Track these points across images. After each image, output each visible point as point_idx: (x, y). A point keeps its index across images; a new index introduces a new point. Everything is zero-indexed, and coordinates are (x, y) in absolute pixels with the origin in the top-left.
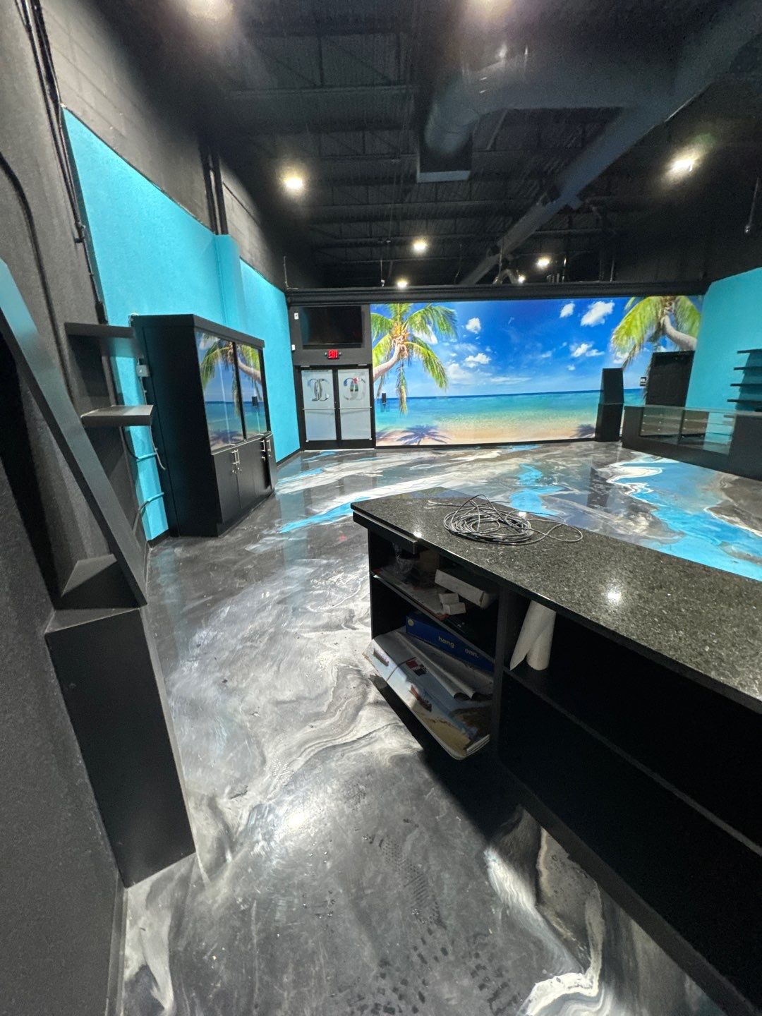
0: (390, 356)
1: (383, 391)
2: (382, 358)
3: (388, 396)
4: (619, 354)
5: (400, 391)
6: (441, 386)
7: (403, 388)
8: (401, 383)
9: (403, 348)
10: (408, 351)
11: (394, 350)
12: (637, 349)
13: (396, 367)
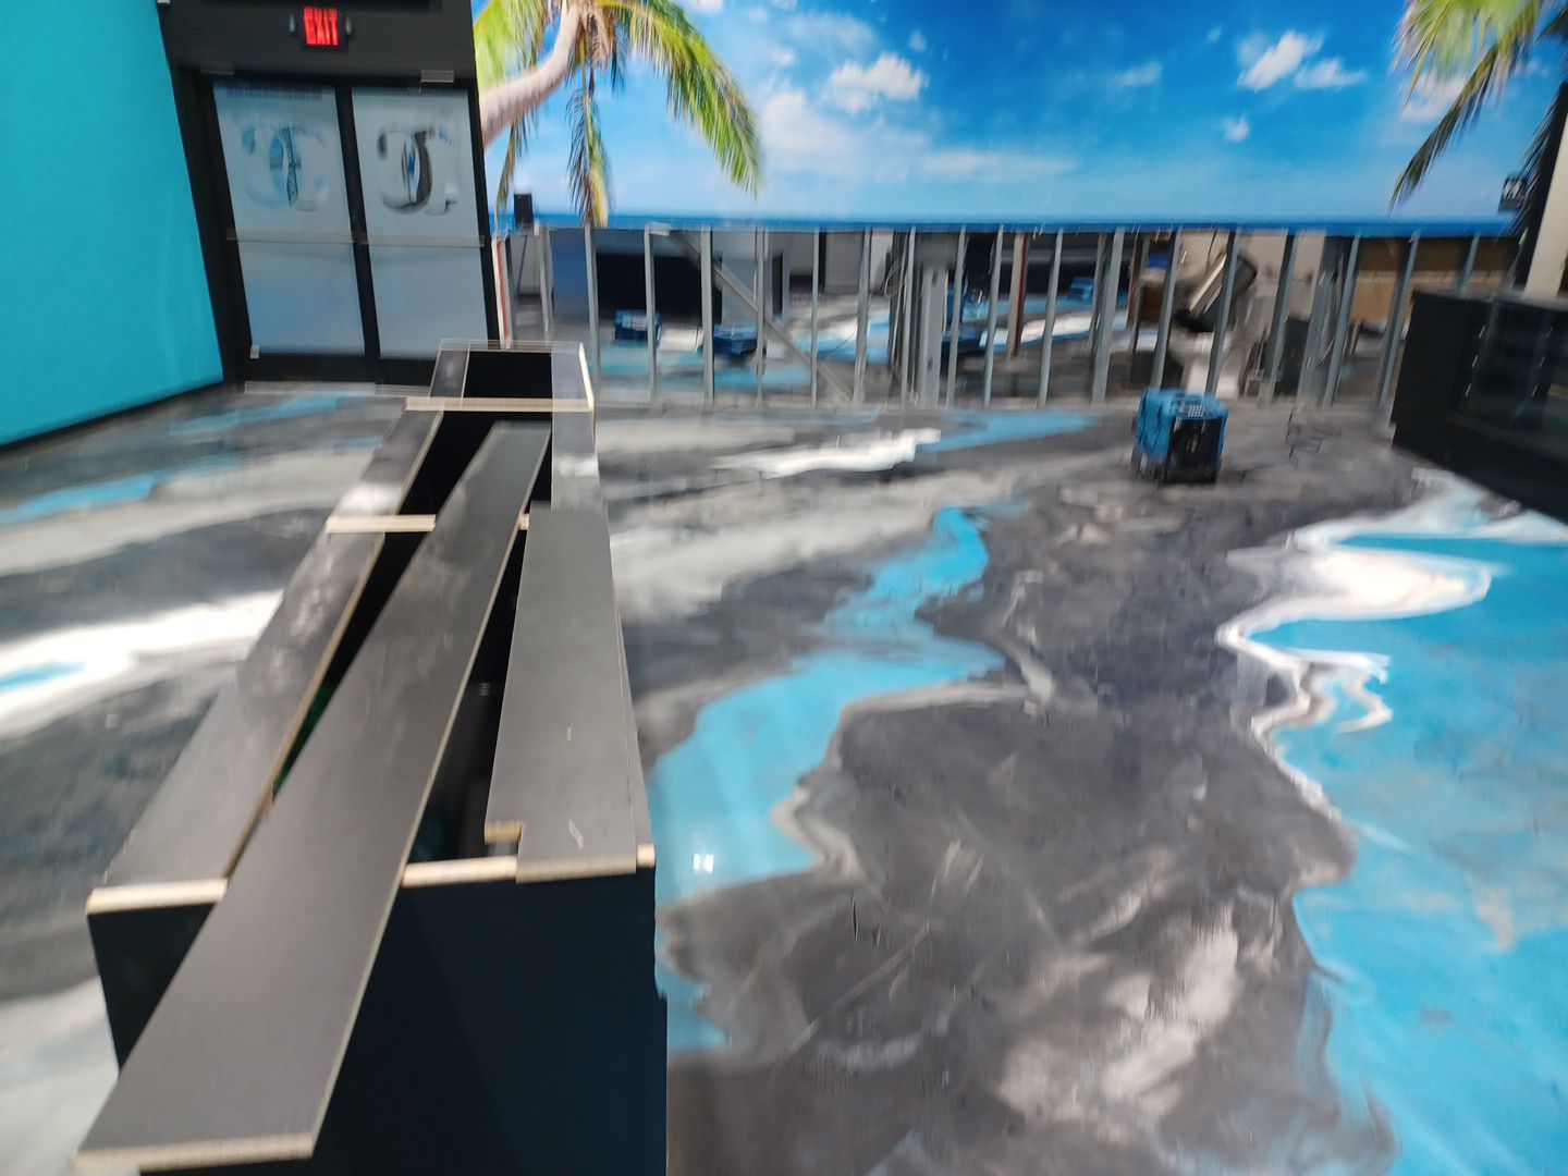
0: (537, 51)
5: (586, 186)
6: (738, 172)
7: (596, 177)
8: (586, 158)
9: (593, 22)
10: (611, 32)
11: (556, 27)
13: (565, 94)
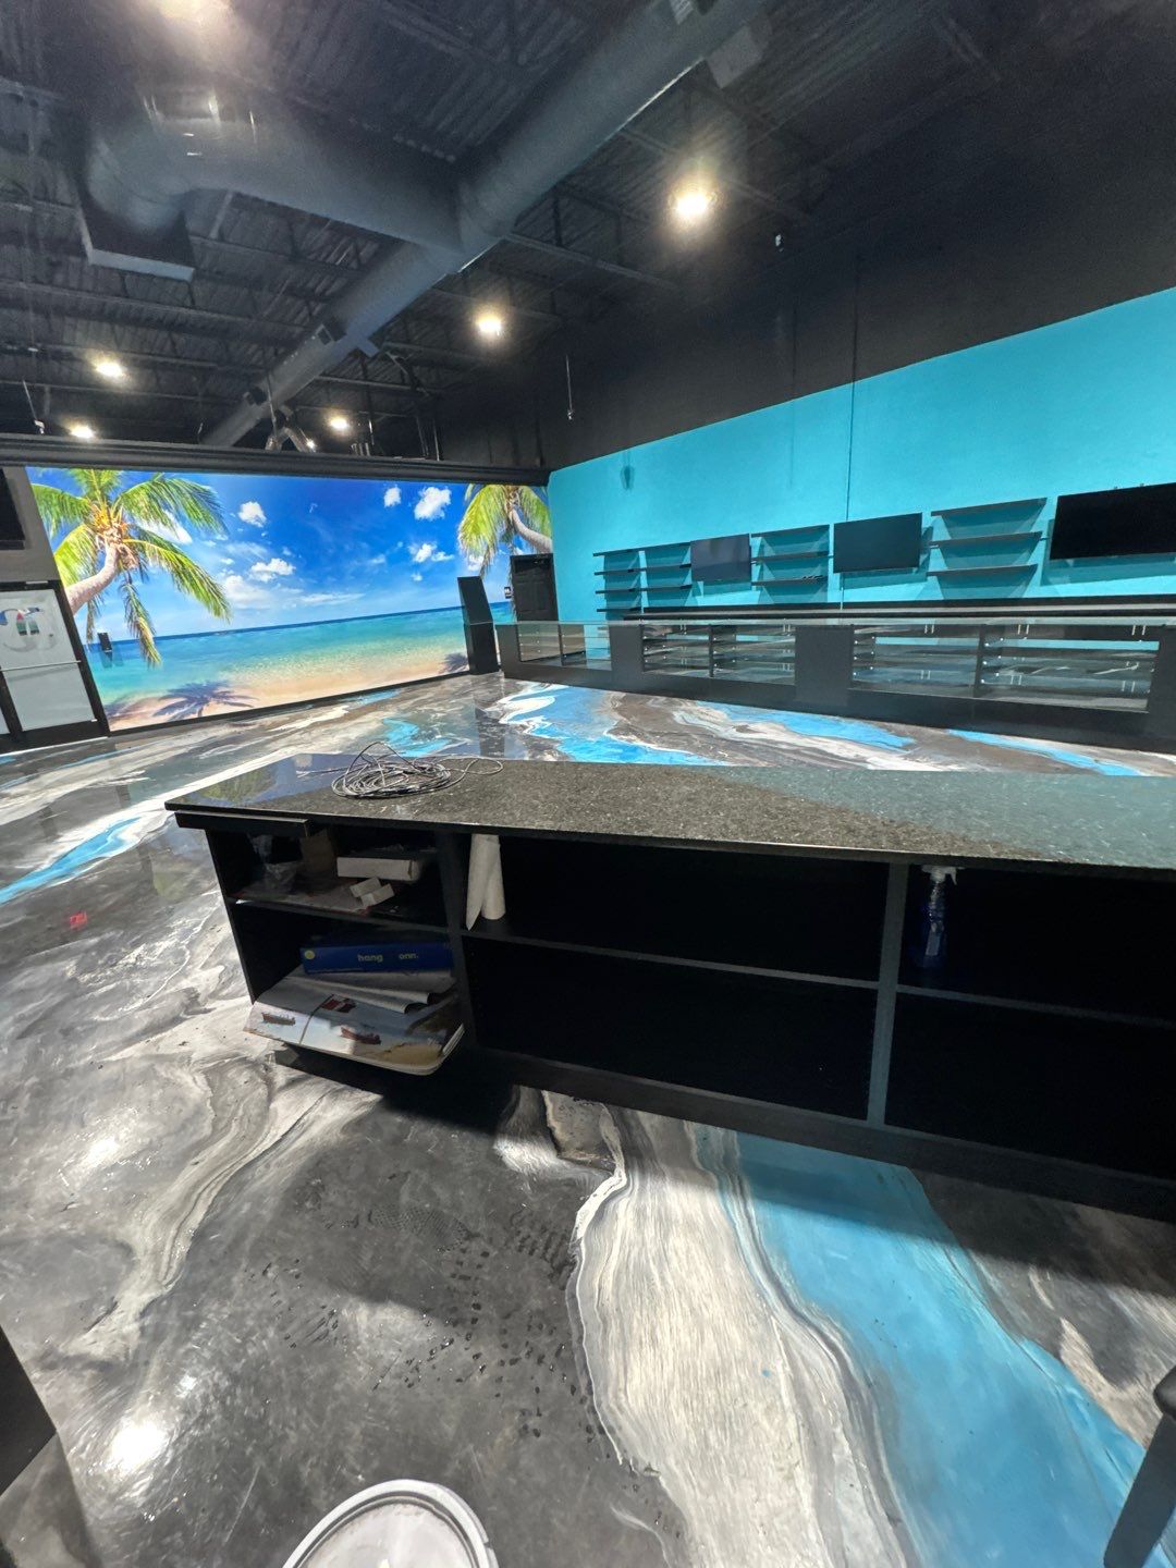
0: (97, 565)
1: (99, 629)
2: (80, 569)
3: (113, 638)
4: (472, 558)
5: (138, 626)
6: (217, 613)
7: (141, 620)
8: (134, 615)
9: (124, 550)
10: (135, 555)
11: (104, 554)
12: (491, 551)
13: (115, 585)
